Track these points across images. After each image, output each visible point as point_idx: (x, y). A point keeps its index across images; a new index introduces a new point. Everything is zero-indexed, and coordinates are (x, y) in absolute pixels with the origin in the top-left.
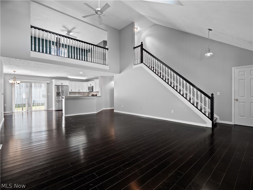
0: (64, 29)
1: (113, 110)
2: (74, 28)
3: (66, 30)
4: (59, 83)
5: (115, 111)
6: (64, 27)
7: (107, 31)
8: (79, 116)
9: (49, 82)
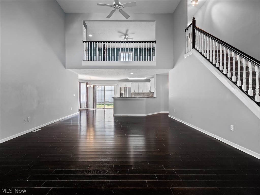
0: (121, 34)
1: (167, 114)
2: (127, 31)
3: (122, 34)
4: (123, 84)
5: (169, 116)
6: (119, 32)
7: (154, 21)
8: (125, 117)
9: (117, 84)
